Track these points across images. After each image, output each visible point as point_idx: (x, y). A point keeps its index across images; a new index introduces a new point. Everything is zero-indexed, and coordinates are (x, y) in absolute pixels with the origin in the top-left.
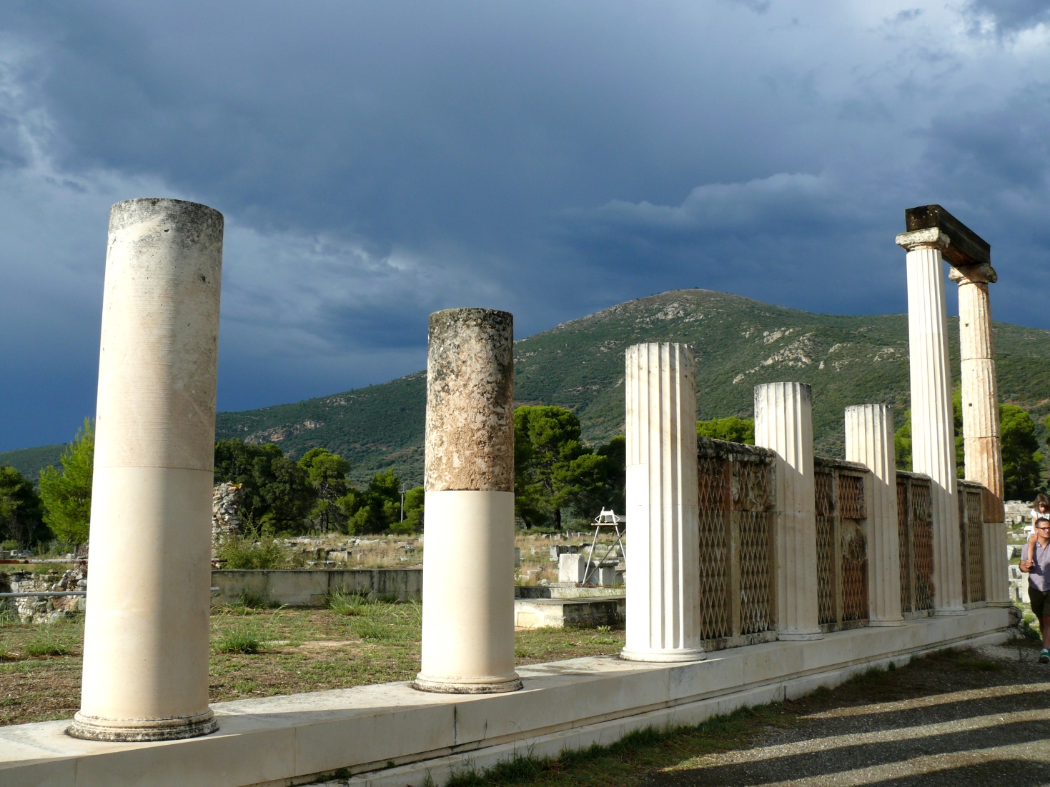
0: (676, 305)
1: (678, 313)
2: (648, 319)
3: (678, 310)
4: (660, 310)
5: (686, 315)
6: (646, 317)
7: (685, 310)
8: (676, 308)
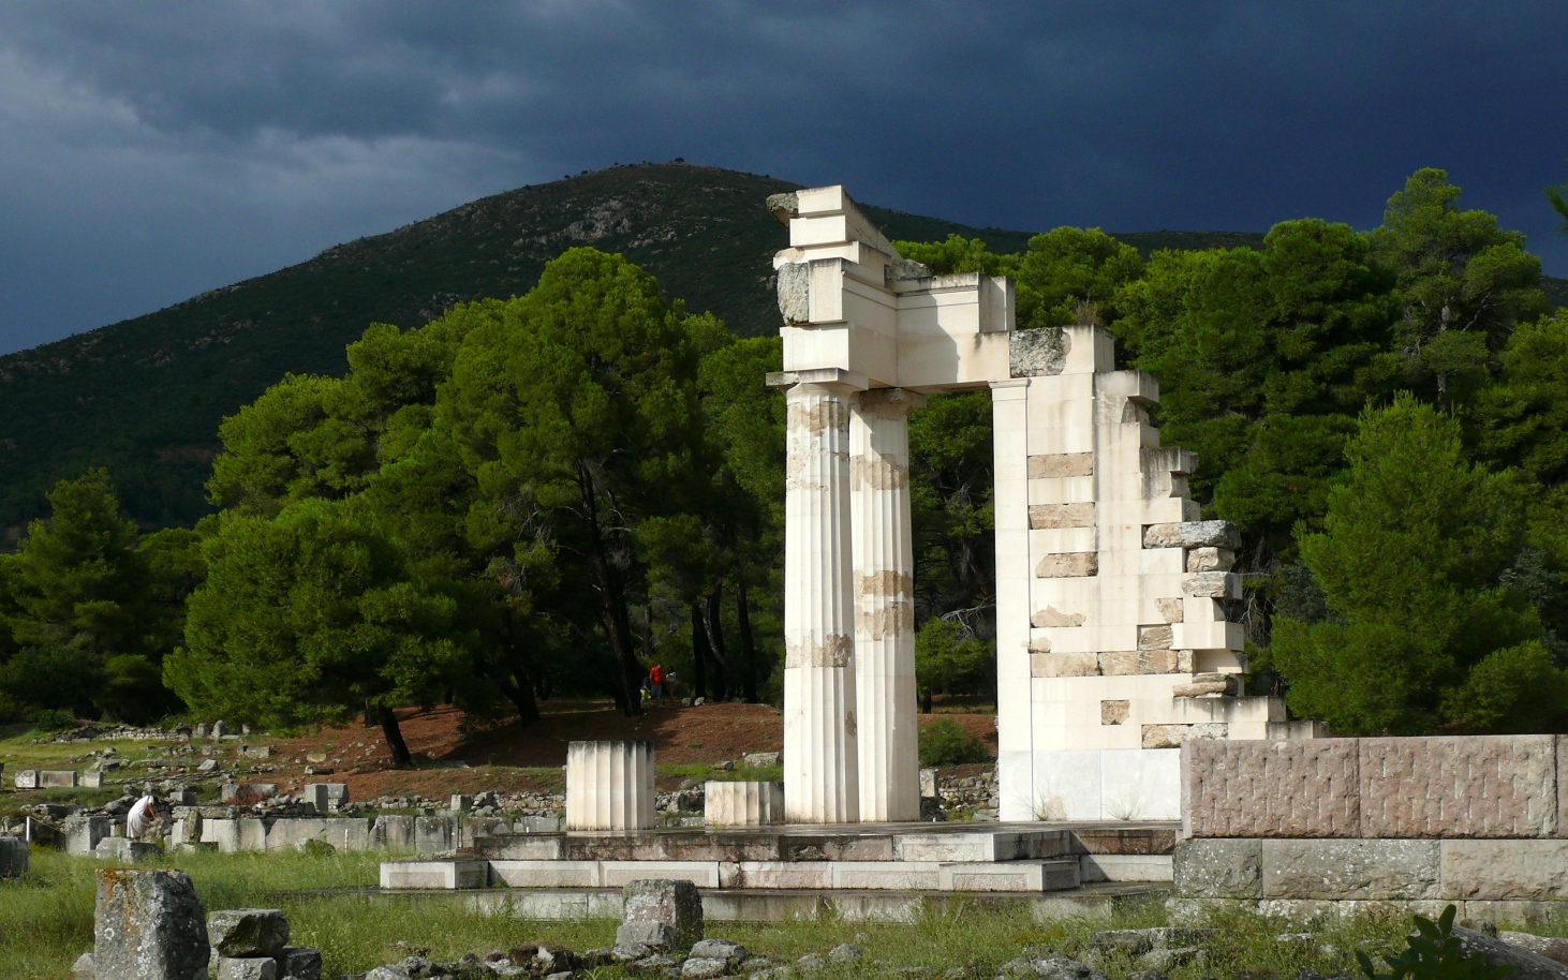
0: (613, 203)
1: (619, 223)
2: (543, 240)
3: (618, 217)
4: (576, 216)
5: (637, 228)
6: (540, 235)
7: (634, 218)
8: (614, 212)
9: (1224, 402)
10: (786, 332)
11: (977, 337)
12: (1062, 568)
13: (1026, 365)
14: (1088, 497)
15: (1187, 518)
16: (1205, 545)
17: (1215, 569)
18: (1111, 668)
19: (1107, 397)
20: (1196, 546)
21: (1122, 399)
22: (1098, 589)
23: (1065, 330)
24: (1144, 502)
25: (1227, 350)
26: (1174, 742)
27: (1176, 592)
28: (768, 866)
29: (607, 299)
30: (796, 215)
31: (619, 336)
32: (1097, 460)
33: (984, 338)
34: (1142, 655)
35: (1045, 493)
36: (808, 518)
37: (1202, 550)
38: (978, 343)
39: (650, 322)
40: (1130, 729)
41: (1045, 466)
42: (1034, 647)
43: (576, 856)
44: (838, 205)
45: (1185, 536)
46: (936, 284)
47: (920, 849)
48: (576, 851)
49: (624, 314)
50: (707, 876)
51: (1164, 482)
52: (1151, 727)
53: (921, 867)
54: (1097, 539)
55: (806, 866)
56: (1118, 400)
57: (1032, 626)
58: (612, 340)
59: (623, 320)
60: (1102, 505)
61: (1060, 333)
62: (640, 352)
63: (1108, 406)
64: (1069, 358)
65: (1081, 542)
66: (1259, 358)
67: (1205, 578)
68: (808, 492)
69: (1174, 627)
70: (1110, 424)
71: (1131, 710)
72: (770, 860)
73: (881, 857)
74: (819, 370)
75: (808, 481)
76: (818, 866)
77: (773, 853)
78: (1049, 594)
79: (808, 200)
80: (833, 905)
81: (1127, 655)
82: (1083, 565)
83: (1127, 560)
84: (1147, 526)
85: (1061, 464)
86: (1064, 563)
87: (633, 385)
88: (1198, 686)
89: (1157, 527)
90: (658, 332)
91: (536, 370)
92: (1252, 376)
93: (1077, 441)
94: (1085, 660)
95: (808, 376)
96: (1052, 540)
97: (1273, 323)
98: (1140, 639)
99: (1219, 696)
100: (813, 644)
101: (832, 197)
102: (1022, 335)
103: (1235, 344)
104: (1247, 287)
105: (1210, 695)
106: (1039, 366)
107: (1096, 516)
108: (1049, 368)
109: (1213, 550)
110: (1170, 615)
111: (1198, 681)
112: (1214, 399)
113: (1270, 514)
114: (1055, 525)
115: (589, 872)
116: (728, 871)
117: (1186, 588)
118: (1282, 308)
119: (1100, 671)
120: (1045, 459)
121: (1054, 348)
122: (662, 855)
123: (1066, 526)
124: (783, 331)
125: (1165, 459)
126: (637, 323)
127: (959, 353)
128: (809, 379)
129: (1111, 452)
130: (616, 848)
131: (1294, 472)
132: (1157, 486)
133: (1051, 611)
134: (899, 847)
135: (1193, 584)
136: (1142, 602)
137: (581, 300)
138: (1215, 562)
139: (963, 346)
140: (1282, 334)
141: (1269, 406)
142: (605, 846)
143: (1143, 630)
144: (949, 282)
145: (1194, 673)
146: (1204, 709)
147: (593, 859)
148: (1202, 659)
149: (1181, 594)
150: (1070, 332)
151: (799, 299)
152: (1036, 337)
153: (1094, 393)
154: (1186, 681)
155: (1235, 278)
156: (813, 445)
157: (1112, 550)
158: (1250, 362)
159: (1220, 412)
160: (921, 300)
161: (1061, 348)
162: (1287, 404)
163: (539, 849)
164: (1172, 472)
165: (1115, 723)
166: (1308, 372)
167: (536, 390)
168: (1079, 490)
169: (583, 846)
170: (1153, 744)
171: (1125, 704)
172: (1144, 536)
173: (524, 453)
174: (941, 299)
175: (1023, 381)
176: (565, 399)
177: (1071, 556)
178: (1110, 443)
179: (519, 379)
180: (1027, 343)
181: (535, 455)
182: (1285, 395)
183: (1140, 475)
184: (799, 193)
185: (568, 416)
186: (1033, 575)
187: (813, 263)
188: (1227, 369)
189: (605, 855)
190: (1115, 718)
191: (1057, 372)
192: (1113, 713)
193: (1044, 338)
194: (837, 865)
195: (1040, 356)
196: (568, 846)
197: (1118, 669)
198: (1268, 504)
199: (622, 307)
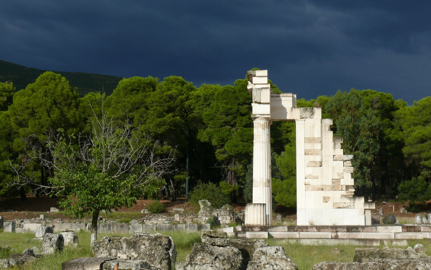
9: (226, 123)
10: (253, 105)
11: (292, 108)
12: (313, 164)
13: (304, 116)
14: (320, 148)
15: (344, 154)
16: (348, 161)
17: (351, 166)
18: (325, 189)
19: (325, 125)
20: (346, 161)
21: (328, 125)
22: (322, 170)
23: (314, 108)
24: (334, 150)
25: (228, 110)
26: (341, 207)
27: (341, 171)
28: (344, 233)
29: (59, 86)
30: (255, 76)
31: (62, 96)
32: (322, 139)
33: (293, 109)
34: (333, 186)
35: (309, 146)
36: (262, 150)
37: (347, 162)
38: (292, 110)
39: (71, 93)
40: (330, 204)
41: (309, 140)
42: (306, 183)
43: (292, 230)
44: (266, 75)
45: (344, 158)
46: (281, 95)
47: (383, 229)
48: (292, 229)
49: (63, 90)
50: (328, 236)
51: (339, 145)
52: (335, 203)
53: (384, 234)
54: (322, 158)
55: (354, 233)
56: (327, 125)
57: (305, 178)
58: (61, 97)
59: (64, 92)
60: (323, 150)
61: (313, 109)
62: (67, 101)
63: (325, 127)
64: (315, 115)
65: (318, 159)
66: (236, 113)
67: (349, 168)
68: (262, 144)
69: (341, 180)
70: (325, 131)
71: (331, 199)
72: (344, 232)
73: (373, 231)
74: (265, 114)
75: (262, 141)
76: (358, 233)
77: (345, 230)
78: (310, 171)
79: (259, 73)
80: (383, 242)
81: (330, 186)
82: (318, 164)
83: (329, 163)
84: (334, 156)
85: (313, 140)
86: (314, 163)
87: (65, 109)
88: (347, 194)
89: (337, 156)
90: (73, 96)
91: (41, 104)
92: (234, 117)
93: (317, 134)
94: (319, 187)
95: (262, 115)
96: (311, 158)
97: (239, 104)
98: (333, 183)
99: (352, 196)
100: (263, 181)
101: (265, 73)
102: (303, 109)
103: (231, 109)
104: (232, 95)
105: (350, 196)
106: (307, 116)
107: (322, 153)
108: (310, 117)
109: (350, 162)
110: (340, 177)
111: (347, 193)
112: (223, 123)
113: (242, 152)
114: (311, 154)
115: (296, 234)
116: (334, 234)
117: (344, 170)
118: (241, 100)
119: (322, 189)
120: (309, 138)
121: (311, 112)
122: (316, 230)
123: (314, 155)
124: (252, 104)
125: (339, 140)
126: (67, 93)
127: (287, 111)
128: (263, 116)
129: (325, 138)
130: (303, 229)
131: (246, 142)
132: (337, 146)
133: (310, 175)
134: (378, 229)
135: (346, 170)
136: (333, 173)
137: (52, 85)
138: (351, 165)
139: (288, 110)
140: (240, 107)
141: (237, 125)
142: (300, 228)
143: (333, 180)
144: (284, 95)
145: (346, 190)
146: (349, 199)
147: (297, 231)
148: (347, 187)
149: (343, 172)
150: (315, 109)
151: (258, 97)
152: (307, 109)
153: (321, 123)
154: (344, 192)
155: (228, 92)
156: (263, 132)
157: (326, 161)
158: (234, 113)
159: (225, 126)
160: (277, 98)
161: (313, 112)
162: (242, 124)
163: (282, 229)
164: (341, 143)
165: (326, 202)
166: (247, 117)
167: (40, 109)
168: (318, 146)
169: (294, 228)
170: (336, 207)
171: (329, 198)
172: (333, 158)
173: (37, 126)
174: (283, 98)
175: (304, 119)
176: (48, 112)
177: (315, 162)
178: (325, 136)
179: (35, 106)
180: (305, 111)
181: (40, 126)
182: (242, 122)
183: (333, 144)
184: (256, 71)
185: (49, 117)
186: (306, 166)
187: (262, 88)
188: (227, 115)
189: (300, 230)
190: (326, 201)
191: (312, 118)
192: (326, 200)
193: (309, 110)
194: (362, 233)
195: (308, 114)
196: (290, 228)
197: (327, 189)
198: (241, 149)
199: (63, 89)
